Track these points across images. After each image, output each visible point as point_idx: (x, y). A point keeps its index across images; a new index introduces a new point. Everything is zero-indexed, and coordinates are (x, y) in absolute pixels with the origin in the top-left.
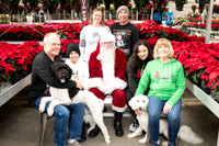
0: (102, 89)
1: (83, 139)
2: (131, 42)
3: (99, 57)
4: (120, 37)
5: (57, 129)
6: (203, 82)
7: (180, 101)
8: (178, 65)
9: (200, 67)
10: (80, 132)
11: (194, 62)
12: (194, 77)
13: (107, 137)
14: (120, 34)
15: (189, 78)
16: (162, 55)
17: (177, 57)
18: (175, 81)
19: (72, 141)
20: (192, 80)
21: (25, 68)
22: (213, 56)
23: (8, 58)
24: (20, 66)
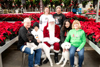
0: (49, 42)
1: (41, 64)
2: (62, 22)
3: (48, 28)
4: (57, 20)
5: (29, 60)
6: (93, 39)
7: (84, 48)
8: (83, 32)
9: (92, 33)
10: (39, 61)
11: (90, 30)
12: (90, 37)
13: (51, 64)
14: (57, 18)
15: (88, 37)
16: (76, 28)
17: (82, 28)
18: (81, 39)
19: (36, 65)
20: (88, 38)
21: (16, 33)
22: (98, 28)
23: (9, 29)
24: (14, 32)
